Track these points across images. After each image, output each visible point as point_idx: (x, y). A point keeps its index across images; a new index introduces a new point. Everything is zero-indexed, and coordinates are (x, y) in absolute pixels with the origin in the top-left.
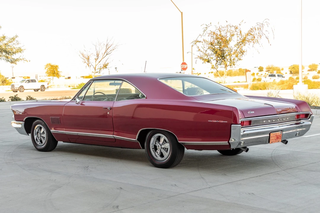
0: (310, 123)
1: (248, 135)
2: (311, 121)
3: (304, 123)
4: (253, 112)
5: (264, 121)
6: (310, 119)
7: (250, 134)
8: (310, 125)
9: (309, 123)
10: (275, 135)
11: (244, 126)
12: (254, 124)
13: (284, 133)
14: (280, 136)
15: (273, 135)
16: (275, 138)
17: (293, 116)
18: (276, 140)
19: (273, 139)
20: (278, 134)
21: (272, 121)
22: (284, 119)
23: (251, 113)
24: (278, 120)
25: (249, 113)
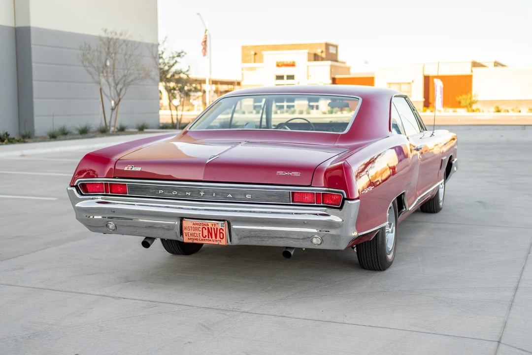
4: (139, 169)
10: (201, 227)
11: (109, 194)
12: (136, 193)
13: (234, 227)
14: (220, 233)
15: (194, 226)
16: (201, 232)
17: (277, 193)
18: (207, 238)
19: (196, 235)
20: (213, 226)
21: (183, 194)
22: (230, 196)
23: (133, 169)
24: (202, 193)
25: (128, 168)
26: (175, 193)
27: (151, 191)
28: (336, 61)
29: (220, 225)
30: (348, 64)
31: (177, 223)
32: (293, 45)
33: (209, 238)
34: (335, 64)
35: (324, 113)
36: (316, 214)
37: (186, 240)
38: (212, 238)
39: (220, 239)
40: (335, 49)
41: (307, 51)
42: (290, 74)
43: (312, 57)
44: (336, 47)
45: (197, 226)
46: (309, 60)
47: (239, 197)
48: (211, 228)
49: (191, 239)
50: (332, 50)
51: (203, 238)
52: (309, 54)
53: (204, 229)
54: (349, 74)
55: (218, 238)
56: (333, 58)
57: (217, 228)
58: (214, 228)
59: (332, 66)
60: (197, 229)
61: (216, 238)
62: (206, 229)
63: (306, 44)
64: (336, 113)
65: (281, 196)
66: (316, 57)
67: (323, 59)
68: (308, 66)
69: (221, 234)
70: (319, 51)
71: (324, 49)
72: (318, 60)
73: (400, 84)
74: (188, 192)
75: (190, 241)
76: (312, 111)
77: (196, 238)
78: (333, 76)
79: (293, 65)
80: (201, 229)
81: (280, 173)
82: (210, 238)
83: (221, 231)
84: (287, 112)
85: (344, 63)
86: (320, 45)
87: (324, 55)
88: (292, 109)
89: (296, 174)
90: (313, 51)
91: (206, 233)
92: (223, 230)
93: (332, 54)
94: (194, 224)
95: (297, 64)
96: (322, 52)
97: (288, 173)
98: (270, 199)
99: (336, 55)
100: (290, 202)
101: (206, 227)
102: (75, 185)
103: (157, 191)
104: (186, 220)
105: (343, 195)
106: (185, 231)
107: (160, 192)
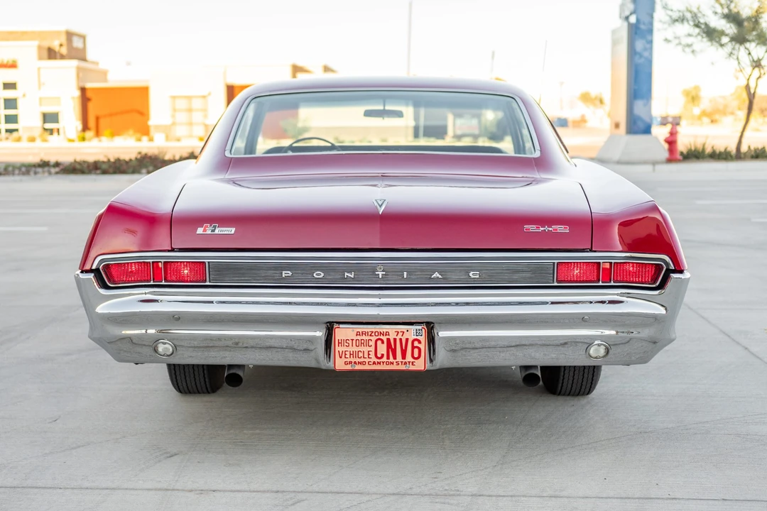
0: (664, 311)
4: (231, 231)
5: (285, 274)
6: (660, 291)
8: (659, 322)
10: (374, 338)
11: (163, 283)
12: (227, 278)
13: (442, 334)
14: (413, 347)
15: (359, 338)
16: (372, 349)
17: (529, 266)
18: (385, 359)
19: (361, 355)
20: (400, 336)
21: (338, 276)
22: (436, 275)
23: (217, 232)
24: (380, 274)
25: (205, 230)
26: (319, 275)
27: (263, 273)
28: (84, 59)
29: (411, 333)
30: (102, 66)
31: (320, 334)
32: (11, 33)
33: (388, 358)
34: (83, 64)
35: (72, 141)
36: (603, 302)
37: (340, 365)
38: (395, 358)
39: (412, 360)
40: (82, 40)
41: (36, 43)
42: (9, 80)
43: (45, 54)
44: (83, 37)
45: (364, 337)
46: (40, 58)
47: (454, 277)
48: (395, 340)
49: (351, 363)
50: (77, 43)
51: (376, 360)
52: (40, 48)
53: (379, 342)
54: (106, 80)
55: (409, 358)
56: (80, 55)
57: (407, 340)
58: (401, 339)
59: (79, 69)
60: (367, 343)
61: (404, 356)
62: (383, 342)
63: (33, 33)
64: (90, 140)
65: (538, 270)
66: (52, 54)
67: (62, 57)
68: (39, 69)
69: (416, 351)
70: (55, 45)
71: (63, 39)
72: (55, 58)
73: (189, 98)
75: (349, 367)
76: (50, 138)
77: (362, 360)
78: (82, 85)
79: (13, 66)
80: (372, 343)
81: (532, 228)
82: (391, 359)
83: (416, 344)
84: (7, 139)
85: (97, 63)
86: (57, 33)
87: (64, 51)
88: (15, 134)
89: (561, 229)
90: (46, 44)
91: (382, 349)
92: (420, 342)
93: (77, 49)
94: (358, 334)
95: (19, 64)
96: (61, 45)
97: (547, 229)
98: (516, 276)
99: (84, 49)
100: (553, 283)
101: (384, 338)
102: (94, 267)
103: (278, 272)
104: (341, 326)
105: (667, 264)
106: (339, 349)
107: (283, 276)
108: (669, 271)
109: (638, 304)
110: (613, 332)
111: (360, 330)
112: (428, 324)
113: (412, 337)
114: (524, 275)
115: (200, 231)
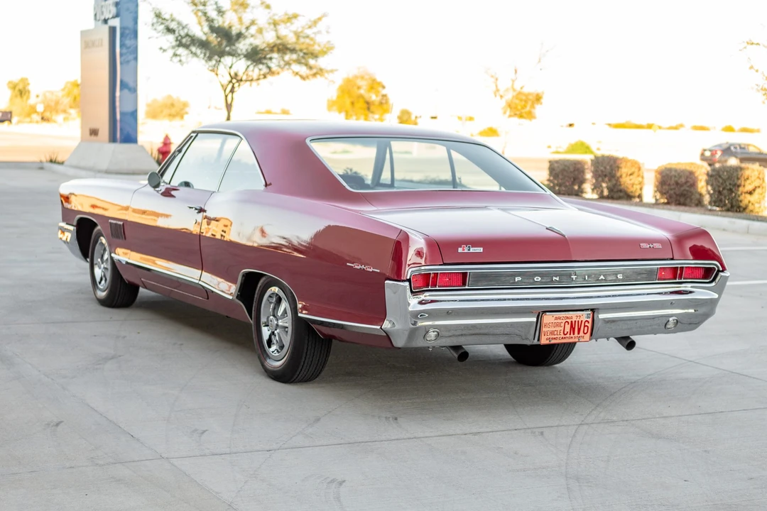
0: (716, 296)
1: (449, 314)
2: (720, 290)
3: (691, 292)
4: (480, 250)
5: (517, 279)
6: (713, 284)
7: (453, 310)
8: (713, 303)
9: (713, 295)
10: (564, 321)
11: (437, 288)
12: (480, 284)
13: (601, 316)
14: (585, 326)
15: (556, 321)
16: (562, 329)
17: (646, 270)
18: (568, 335)
19: (556, 333)
20: (578, 319)
21: (549, 280)
22: (602, 277)
23: (471, 251)
24: (574, 277)
25: (464, 250)
26: (538, 279)
27: (503, 279)
29: (584, 316)
31: (532, 320)
33: (570, 334)
37: (543, 341)
38: (574, 334)
39: (583, 335)
45: (559, 321)
47: (610, 278)
48: (575, 322)
49: (550, 338)
51: (564, 336)
53: (566, 324)
57: (582, 321)
58: (578, 321)
60: (558, 325)
61: (579, 333)
62: (568, 324)
65: (650, 273)
69: (586, 328)
74: (556, 277)
75: (548, 342)
77: (556, 336)
80: (563, 325)
81: (644, 245)
82: (572, 335)
83: (587, 324)
91: (568, 328)
92: (588, 322)
94: (556, 318)
97: (651, 246)
98: (639, 277)
101: (569, 321)
102: (408, 278)
103: (513, 278)
104: (547, 314)
105: (718, 267)
106: (544, 329)
107: (516, 280)
108: (719, 271)
109: (702, 292)
110: (693, 311)
111: (557, 316)
112: (593, 310)
113: (584, 319)
114: (644, 276)
115: (460, 250)
